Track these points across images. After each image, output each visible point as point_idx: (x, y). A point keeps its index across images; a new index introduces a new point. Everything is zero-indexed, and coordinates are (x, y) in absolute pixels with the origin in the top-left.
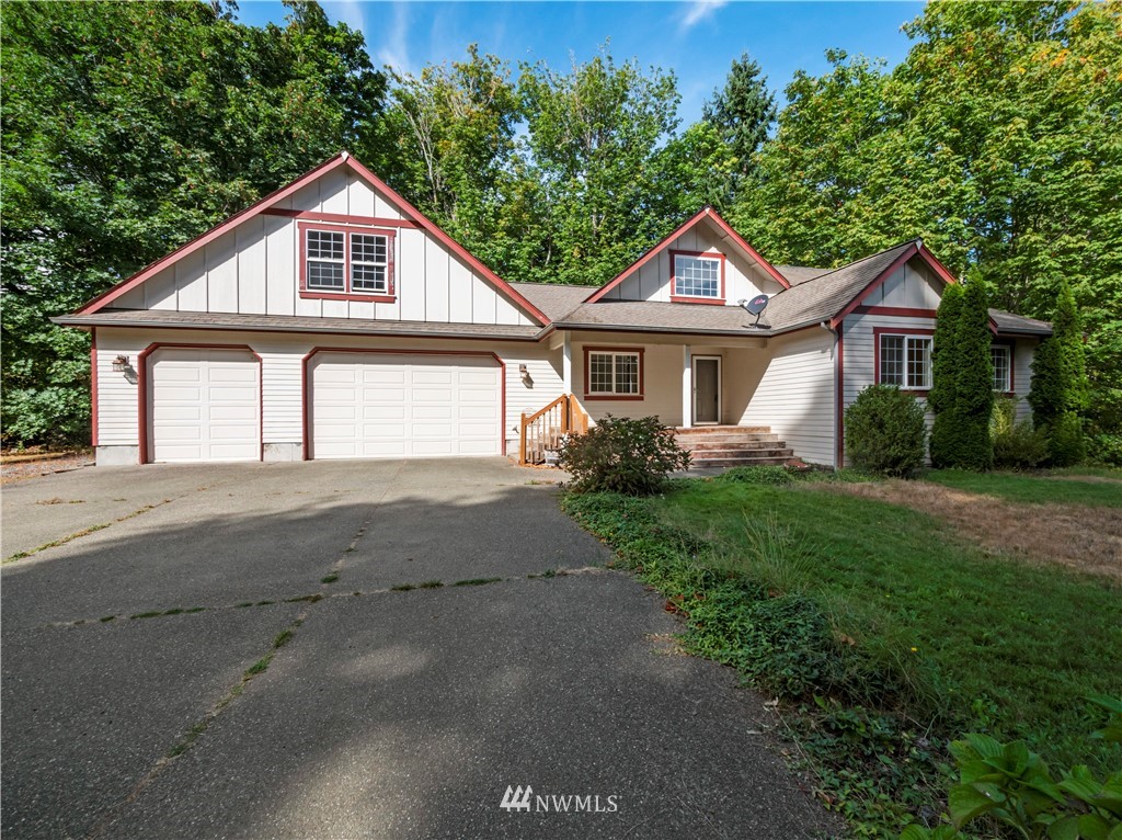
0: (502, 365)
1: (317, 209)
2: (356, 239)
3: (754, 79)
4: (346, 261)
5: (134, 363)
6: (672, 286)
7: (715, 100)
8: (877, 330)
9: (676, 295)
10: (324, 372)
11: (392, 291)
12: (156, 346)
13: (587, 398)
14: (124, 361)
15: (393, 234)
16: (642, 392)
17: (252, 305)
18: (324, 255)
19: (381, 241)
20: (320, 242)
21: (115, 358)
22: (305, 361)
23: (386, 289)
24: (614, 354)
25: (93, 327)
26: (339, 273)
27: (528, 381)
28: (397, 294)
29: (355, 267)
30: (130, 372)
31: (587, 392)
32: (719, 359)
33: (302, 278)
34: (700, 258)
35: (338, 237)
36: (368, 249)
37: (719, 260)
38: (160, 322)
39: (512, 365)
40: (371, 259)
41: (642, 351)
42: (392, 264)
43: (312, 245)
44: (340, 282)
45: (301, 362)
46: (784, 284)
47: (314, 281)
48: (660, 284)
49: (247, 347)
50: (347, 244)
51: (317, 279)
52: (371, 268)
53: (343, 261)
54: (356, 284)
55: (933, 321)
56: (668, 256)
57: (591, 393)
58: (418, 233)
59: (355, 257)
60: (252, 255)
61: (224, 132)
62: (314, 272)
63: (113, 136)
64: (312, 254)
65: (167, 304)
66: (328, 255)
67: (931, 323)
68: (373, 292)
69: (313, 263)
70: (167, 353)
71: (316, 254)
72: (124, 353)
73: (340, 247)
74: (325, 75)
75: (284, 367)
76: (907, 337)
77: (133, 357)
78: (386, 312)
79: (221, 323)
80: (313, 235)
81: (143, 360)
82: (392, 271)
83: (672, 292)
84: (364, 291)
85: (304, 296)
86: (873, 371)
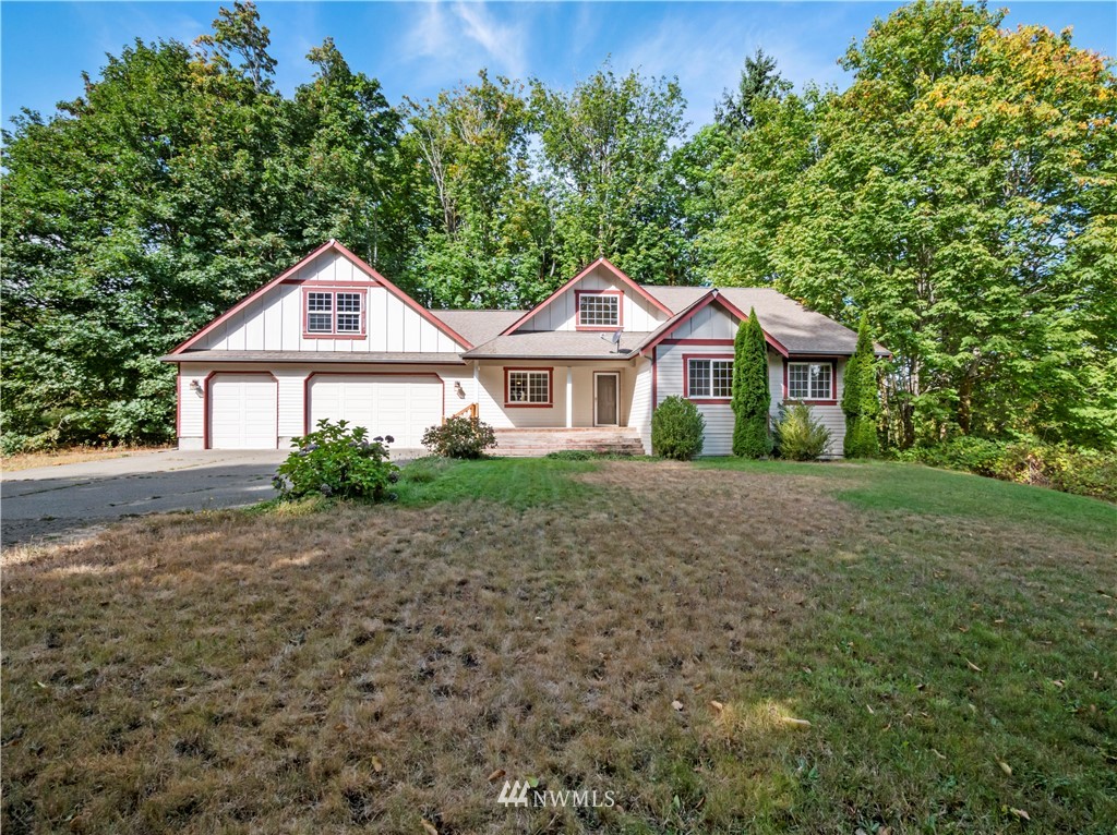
0: (442, 382)
1: (314, 278)
2: (340, 296)
3: (769, 74)
4: (334, 312)
5: (202, 384)
6: (577, 319)
7: (725, 101)
8: (685, 357)
9: (580, 325)
10: (318, 388)
11: (364, 332)
12: (214, 373)
13: (506, 406)
14: (196, 383)
15: (365, 292)
16: (551, 401)
17: (273, 345)
18: (319, 308)
19: (357, 297)
20: (317, 300)
21: (191, 382)
22: (306, 382)
23: (360, 330)
24: (529, 372)
25: (179, 362)
26: (329, 321)
27: (461, 393)
28: (367, 333)
29: (340, 316)
30: (199, 390)
31: (506, 401)
32: (617, 374)
33: (304, 325)
34: (600, 295)
35: (328, 296)
36: (349, 303)
37: (618, 296)
38: (217, 358)
39: (450, 381)
40: (350, 309)
41: (551, 370)
42: (364, 313)
43: (312, 302)
44: (329, 327)
45: (303, 382)
46: (669, 314)
47: (313, 327)
48: (567, 317)
49: (268, 372)
50: (334, 300)
51: (316, 325)
52: (350, 316)
53: (331, 312)
54: (341, 327)
55: (733, 348)
56: (574, 296)
57: (510, 402)
58: (382, 289)
59: (340, 309)
60: (273, 311)
61: (262, 192)
62: (312, 320)
63: (181, 205)
64: (311, 308)
65: (221, 346)
66: (322, 308)
67: (730, 350)
68: (352, 332)
69: (312, 315)
70: (221, 377)
71: (313, 308)
72: (196, 378)
73: (328, 303)
74: (346, 121)
75: (293, 385)
76: (712, 360)
77: (201, 380)
78: (360, 346)
79: (253, 358)
80: (312, 296)
81: (207, 382)
82: (364, 317)
83: (577, 323)
84: (345, 332)
85: (306, 337)
86: (682, 386)
